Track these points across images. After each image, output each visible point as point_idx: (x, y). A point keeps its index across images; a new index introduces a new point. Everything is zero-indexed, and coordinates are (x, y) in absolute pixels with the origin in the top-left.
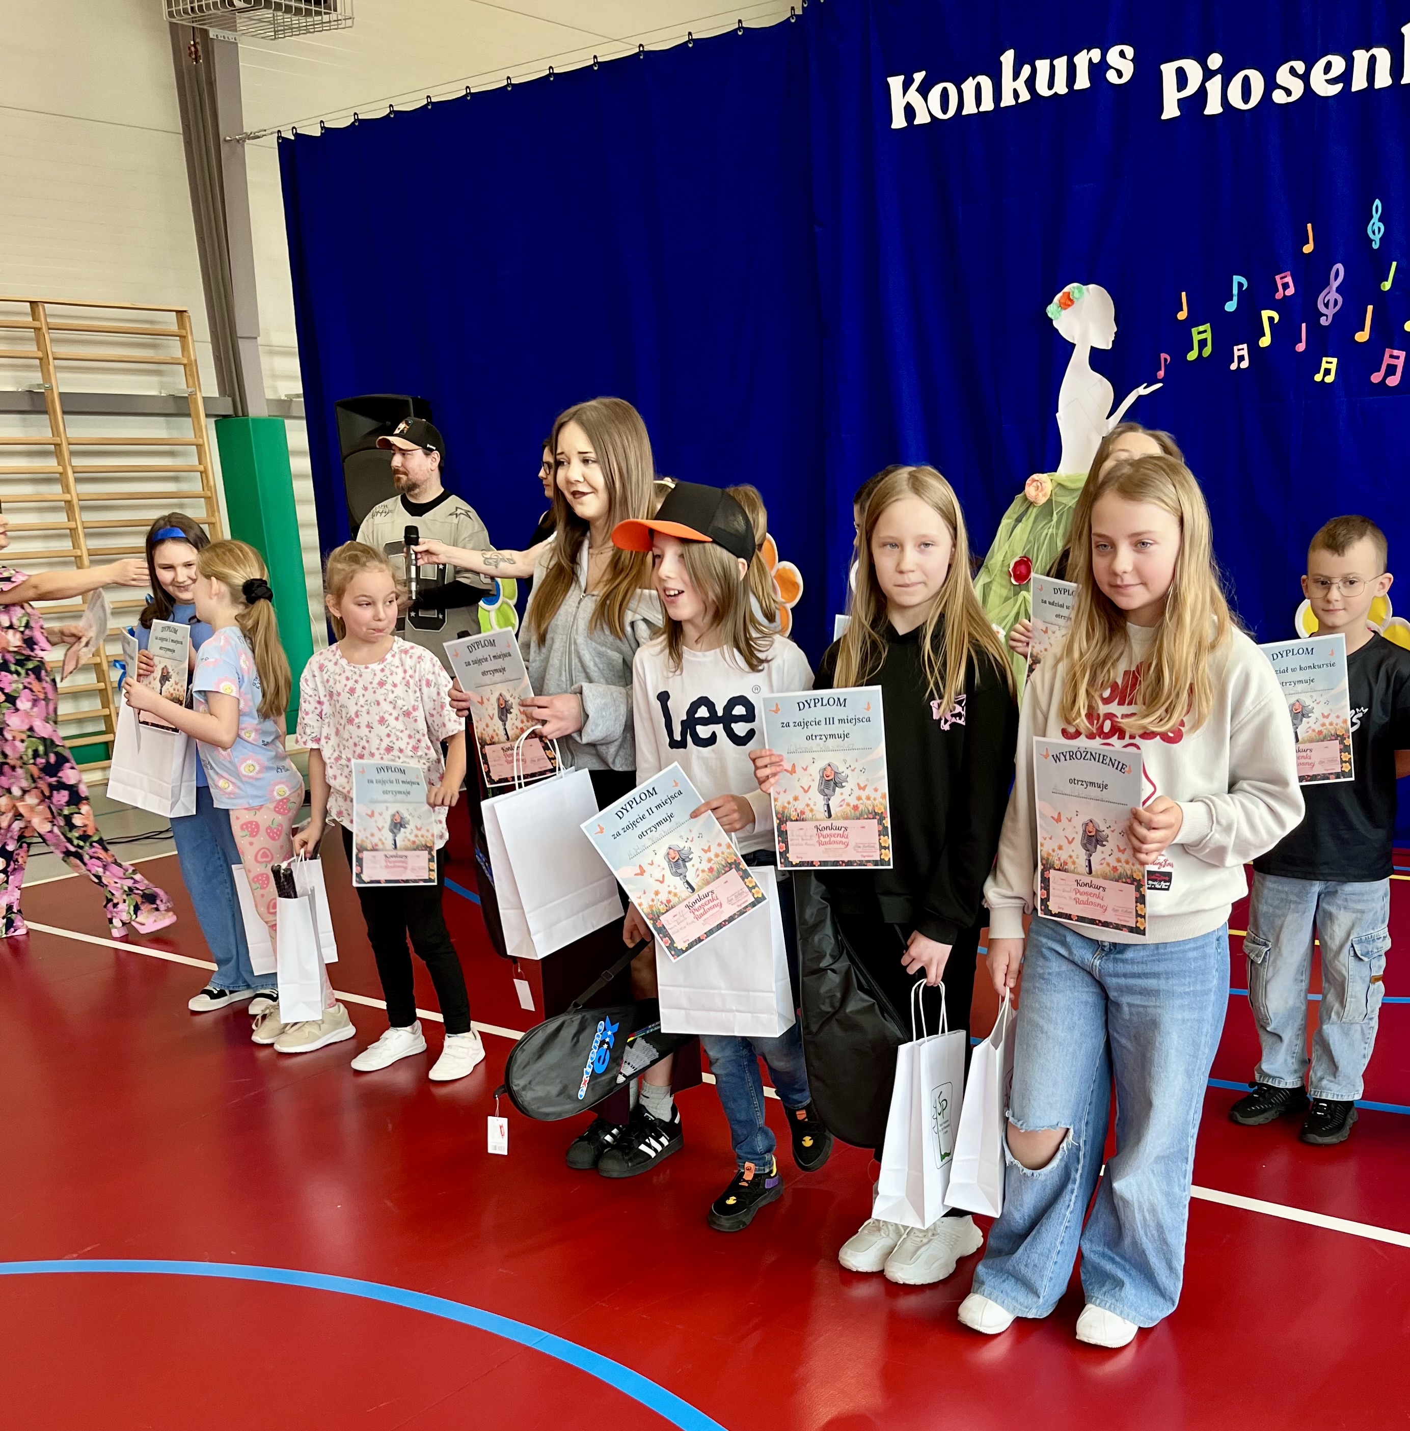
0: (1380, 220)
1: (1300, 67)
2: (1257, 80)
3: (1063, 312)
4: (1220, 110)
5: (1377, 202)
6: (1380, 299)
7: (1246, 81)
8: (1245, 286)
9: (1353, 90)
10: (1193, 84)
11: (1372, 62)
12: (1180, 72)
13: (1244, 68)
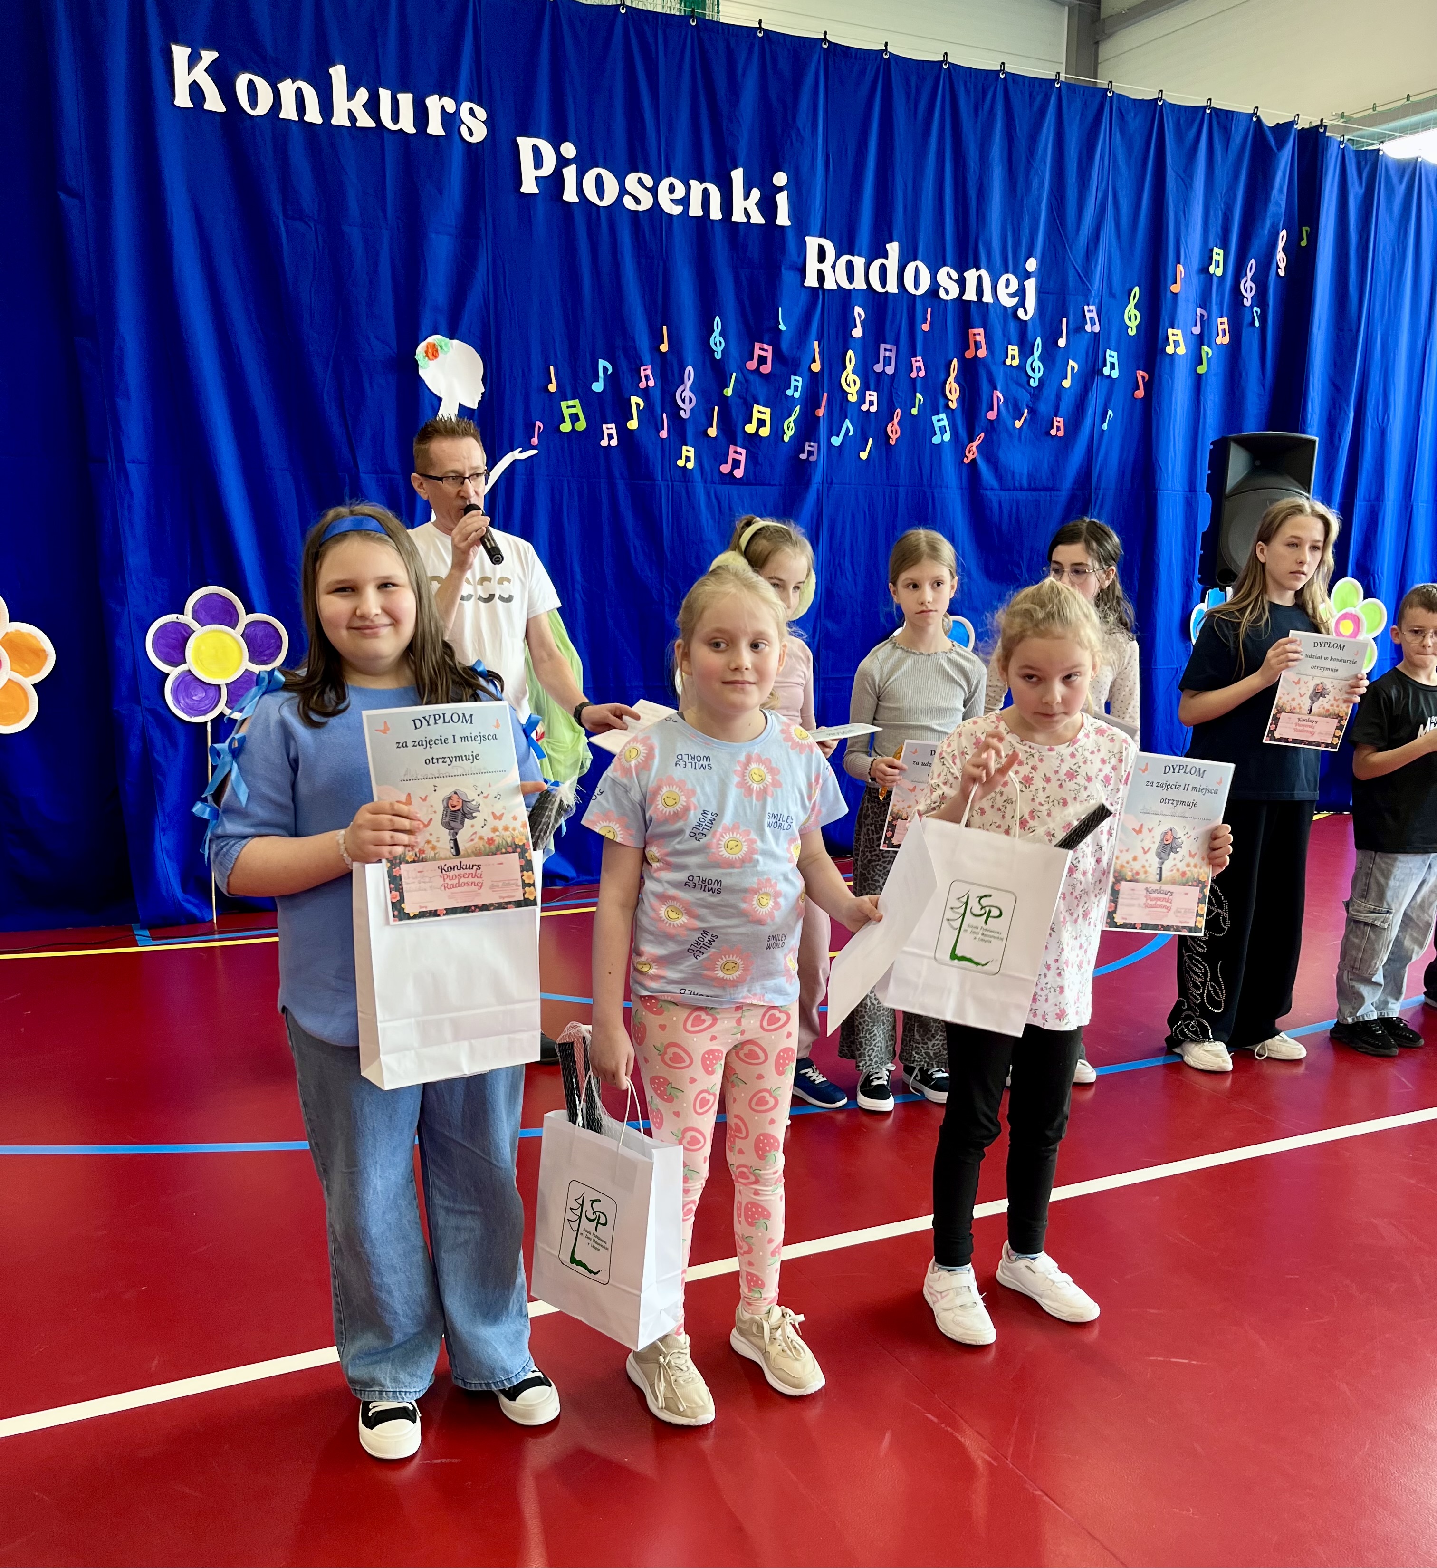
0: (721, 334)
1: (648, 181)
2: (610, 182)
3: (431, 362)
4: (576, 199)
5: (717, 319)
6: (724, 402)
7: (599, 179)
8: (610, 371)
9: (691, 214)
10: (549, 167)
11: (706, 194)
12: (537, 152)
13: (597, 166)
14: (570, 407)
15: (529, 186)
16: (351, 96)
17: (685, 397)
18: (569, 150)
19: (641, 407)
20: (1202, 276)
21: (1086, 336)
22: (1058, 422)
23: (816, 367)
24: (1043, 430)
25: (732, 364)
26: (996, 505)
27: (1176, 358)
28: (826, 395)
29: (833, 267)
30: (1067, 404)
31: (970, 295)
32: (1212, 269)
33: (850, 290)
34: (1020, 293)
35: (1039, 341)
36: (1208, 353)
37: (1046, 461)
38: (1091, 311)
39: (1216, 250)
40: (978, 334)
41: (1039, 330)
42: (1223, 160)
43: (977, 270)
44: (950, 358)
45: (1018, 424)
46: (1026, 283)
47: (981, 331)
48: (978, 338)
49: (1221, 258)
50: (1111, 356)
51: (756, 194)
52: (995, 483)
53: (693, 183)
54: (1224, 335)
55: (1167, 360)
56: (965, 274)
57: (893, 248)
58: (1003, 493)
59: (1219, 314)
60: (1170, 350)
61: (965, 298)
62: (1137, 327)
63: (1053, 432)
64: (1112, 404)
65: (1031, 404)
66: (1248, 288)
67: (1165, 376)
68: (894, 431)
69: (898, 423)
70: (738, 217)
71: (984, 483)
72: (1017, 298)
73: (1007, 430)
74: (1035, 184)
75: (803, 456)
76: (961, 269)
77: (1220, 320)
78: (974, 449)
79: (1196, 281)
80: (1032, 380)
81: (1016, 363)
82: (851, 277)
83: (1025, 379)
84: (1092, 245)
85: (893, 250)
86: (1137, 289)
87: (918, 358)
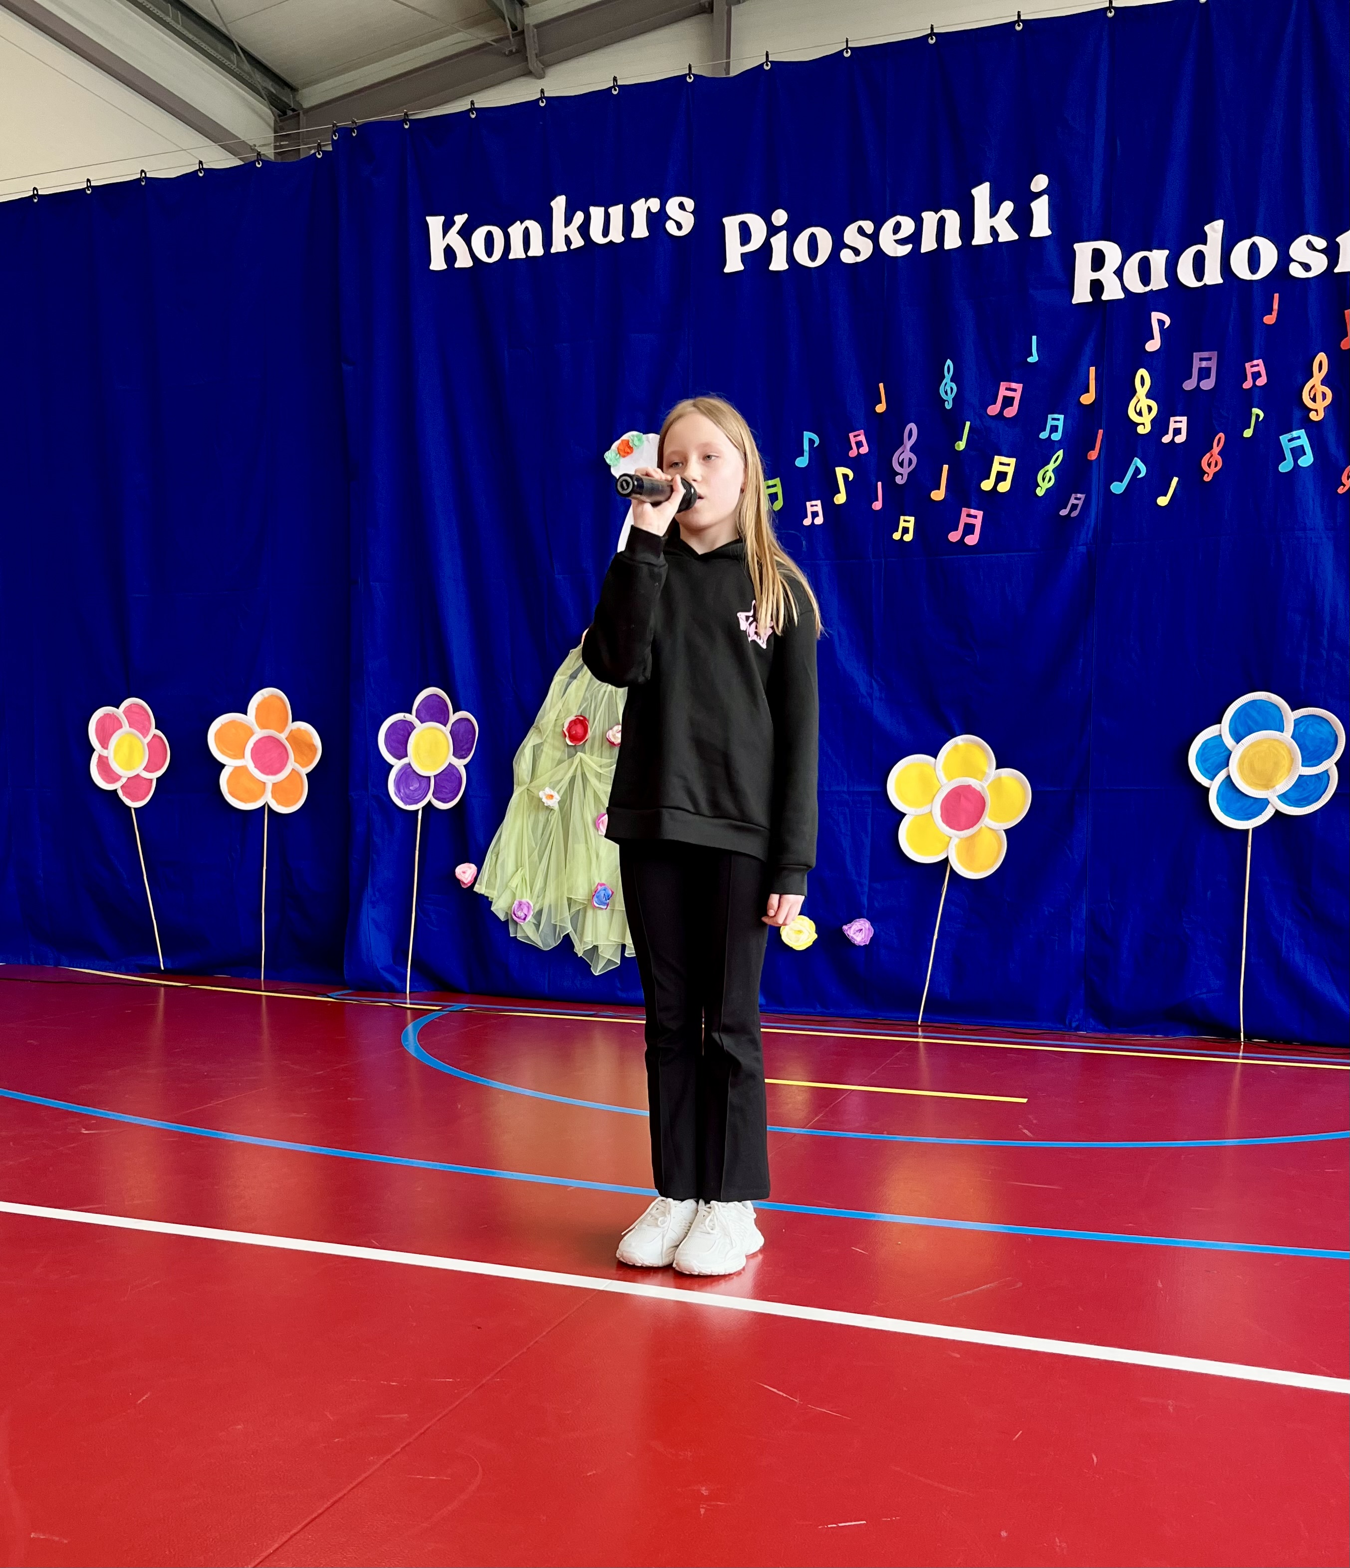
0: (952, 380)
1: (868, 226)
2: (825, 239)
3: (621, 459)
4: (785, 267)
5: (949, 363)
6: (955, 459)
7: (813, 240)
8: (816, 444)
9: (922, 250)
10: (757, 241)
11: (941, 223)
12: (744, 227)
13: (812, 226)
15: (734, 264)
16: (568, 222)
17: (903, 460)
18: (780, 217)
19: (851, 478)
23: (1088, 399)
25: (968, 413)
28: (1101, 432)
31: (1346, 265)
33: (1144, 294)
44: (1315, 354)
51: (1006, 208)
53: (926, 215)
56: (1338, 240)
57: (1215, 229)
61: (1338, 270)
68: (1212, 464)
69: (1220, 453)
70: (981, 239)
75: (1064, 512)
76: (1333, 235)
82: (1145, 278)
87: (1255, 362)
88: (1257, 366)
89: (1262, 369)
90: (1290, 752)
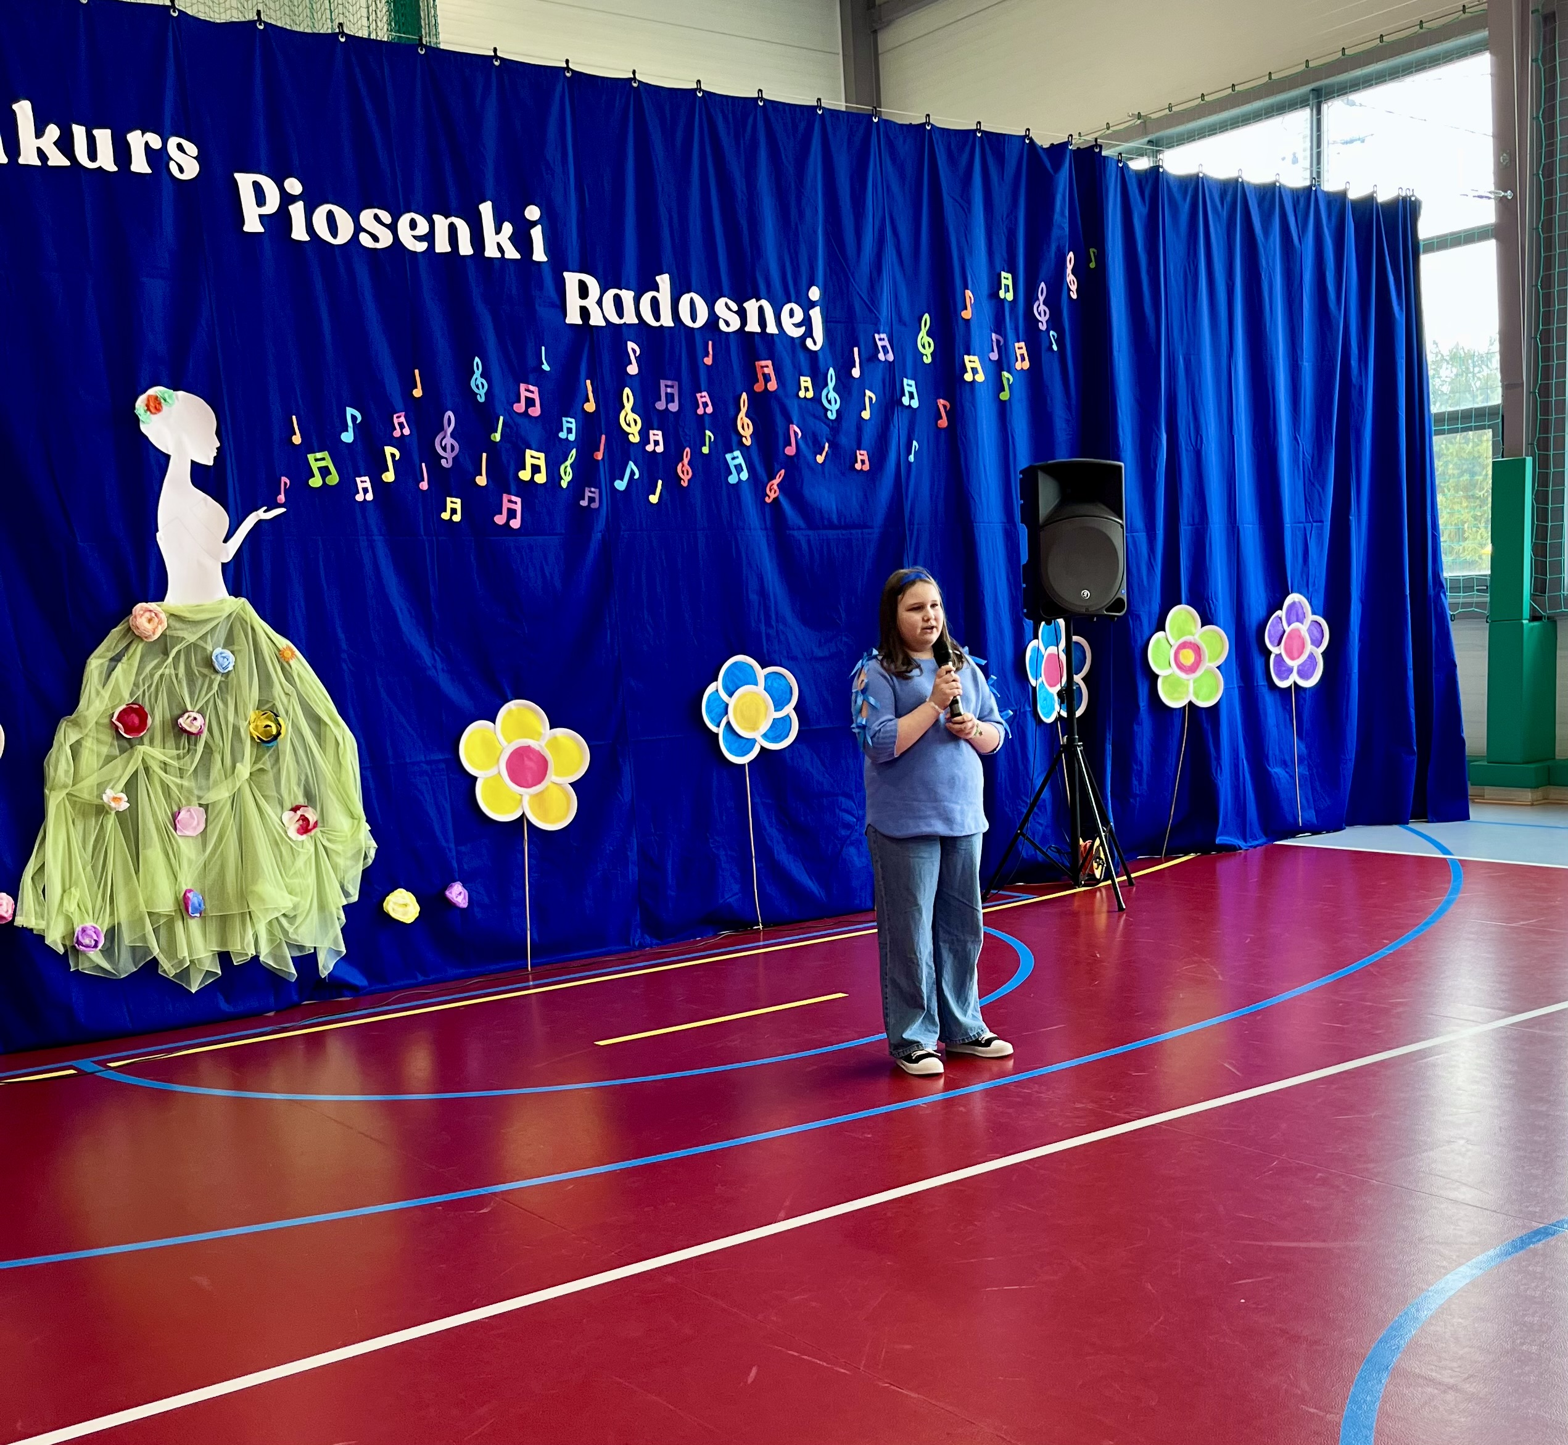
0: (482, 376)
1: (386, 217)
2: (343, 218)
3: (150, 414)
4: (306, 238)
5: (477, 359)
6: (492, 447)
7: (330, 217)
8: (359, 420)
9: (437, 251)
10: (272, 204)
11: (453, 229)
12: (257, 187)
13: (328, 203)
14: (318, 460)
15: (252, 225)
16: (39, 133)
17: (446, 444)
18: (294, 186)
19: (397, 458)
20: (994, 301)
21: (881, 365)
22: (862, 455)
23: (590, 407)
24: (848, 464)
25: (499, 408)
26: (804, 546)
27: (977, 386)
28: (603, 437)
29: (600, 303)
30: (868, 435)
31: (753, 326)
32: (1002, 294)
33: (620, 325)
34: (807, 323)
35: (831, 371)
36: (1008, 379)
37: (854, 499)
38: (882, 340)
39: (1004, 274)
40: (766, 366)
41: (830, 361)
42: (1000, 185)
43: (757, 301)
44: (739, 392)
45: (820, 459)
46: (811, 312)
47: (769, 363)
48: (766, 370)
49: (1010, 282)
50: (908, 385)
51: (508, 228)
52: (802, 524)
53: (437, 218)
54: (1023, 359)
55: (968, 388)
56: (745, 305)
57: (664, 281)
58: (810, 533)
59: (1015, 340)
60: (968, 377)
61: (747, 329)
62: (932, 354)
63: (858, 466)
64: (916, 435)
65: (831, 439)
66: (1041, 313)
67: (967, 405)
68: (684, 472)
69: (689, 463)
70: (491, 252)
71: (790, 523)
72: (802, 330)
73: (808, 464)
74: (808, 213)
75: (584, 503)
76: (740, 300)
77: (1017, 345)
78: (775, 487)
79: (987, 308)
80: (829, 413)
81: (810, 395)
82: (620, 312)
83: (823, 411)
84: (875, 275)
85: (663, 280)
86: (927, 316)
87: (705, 394)
88: (703, 397)
89: (707, 399)
90: (765, 701)
